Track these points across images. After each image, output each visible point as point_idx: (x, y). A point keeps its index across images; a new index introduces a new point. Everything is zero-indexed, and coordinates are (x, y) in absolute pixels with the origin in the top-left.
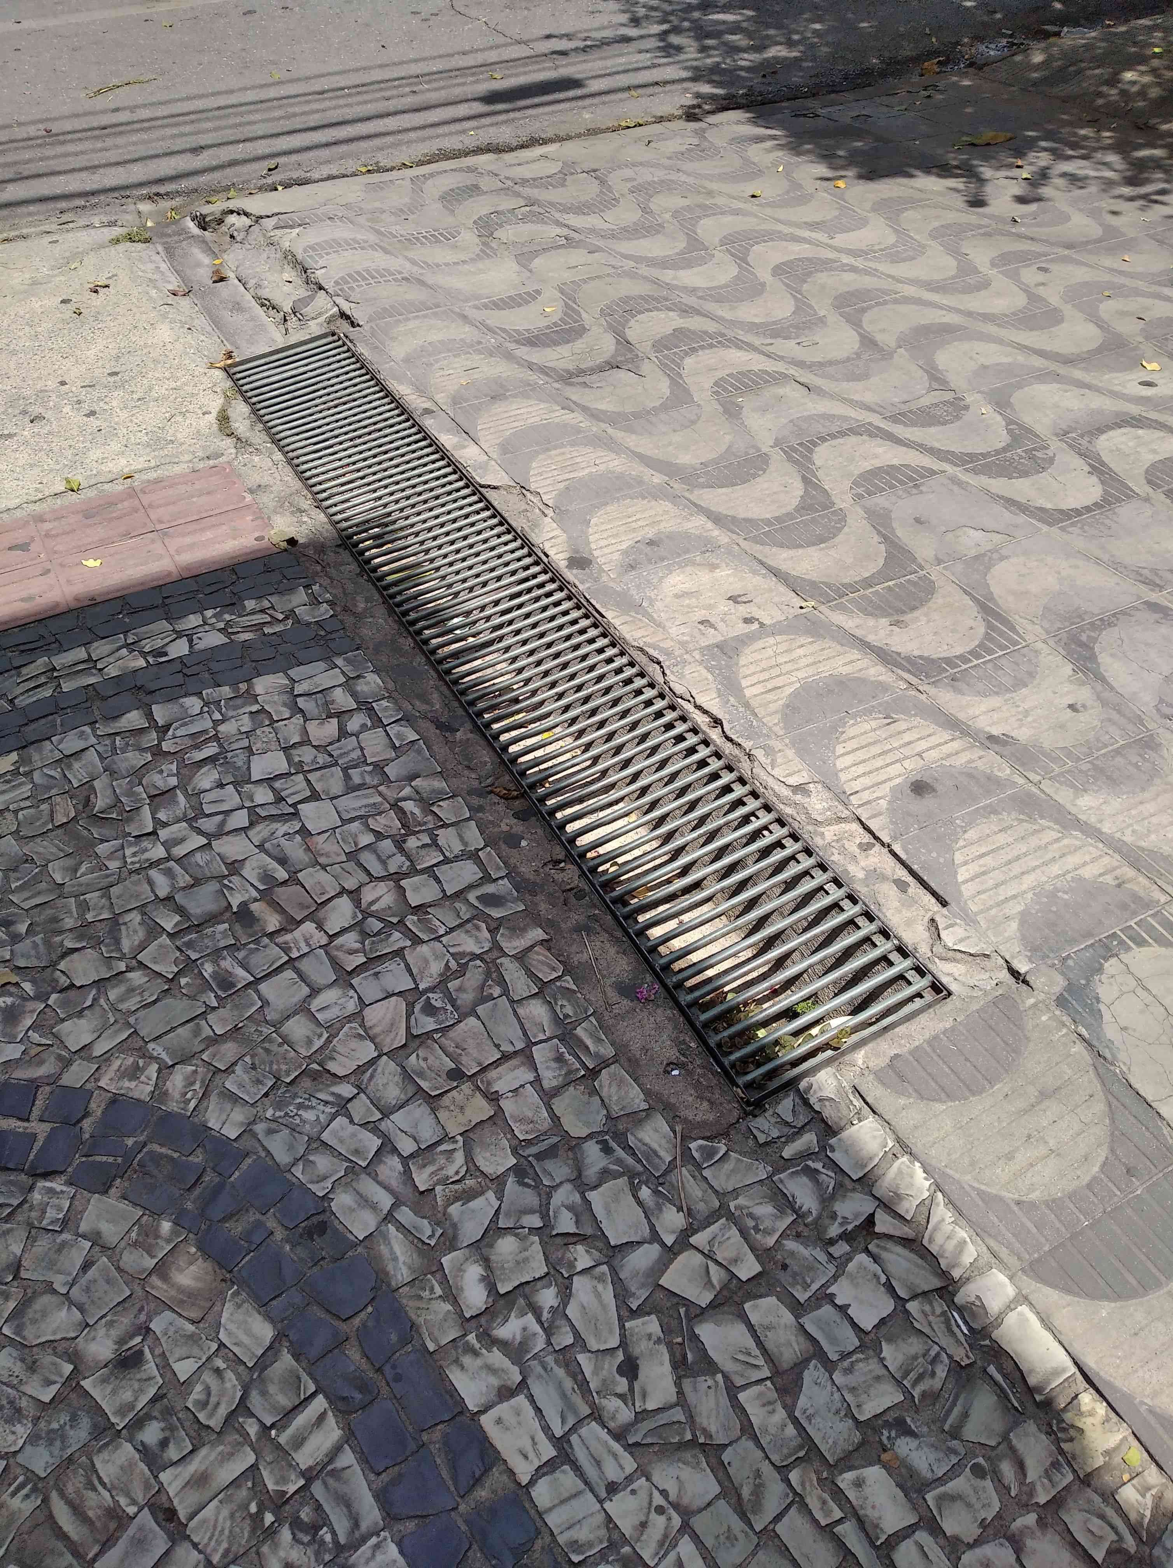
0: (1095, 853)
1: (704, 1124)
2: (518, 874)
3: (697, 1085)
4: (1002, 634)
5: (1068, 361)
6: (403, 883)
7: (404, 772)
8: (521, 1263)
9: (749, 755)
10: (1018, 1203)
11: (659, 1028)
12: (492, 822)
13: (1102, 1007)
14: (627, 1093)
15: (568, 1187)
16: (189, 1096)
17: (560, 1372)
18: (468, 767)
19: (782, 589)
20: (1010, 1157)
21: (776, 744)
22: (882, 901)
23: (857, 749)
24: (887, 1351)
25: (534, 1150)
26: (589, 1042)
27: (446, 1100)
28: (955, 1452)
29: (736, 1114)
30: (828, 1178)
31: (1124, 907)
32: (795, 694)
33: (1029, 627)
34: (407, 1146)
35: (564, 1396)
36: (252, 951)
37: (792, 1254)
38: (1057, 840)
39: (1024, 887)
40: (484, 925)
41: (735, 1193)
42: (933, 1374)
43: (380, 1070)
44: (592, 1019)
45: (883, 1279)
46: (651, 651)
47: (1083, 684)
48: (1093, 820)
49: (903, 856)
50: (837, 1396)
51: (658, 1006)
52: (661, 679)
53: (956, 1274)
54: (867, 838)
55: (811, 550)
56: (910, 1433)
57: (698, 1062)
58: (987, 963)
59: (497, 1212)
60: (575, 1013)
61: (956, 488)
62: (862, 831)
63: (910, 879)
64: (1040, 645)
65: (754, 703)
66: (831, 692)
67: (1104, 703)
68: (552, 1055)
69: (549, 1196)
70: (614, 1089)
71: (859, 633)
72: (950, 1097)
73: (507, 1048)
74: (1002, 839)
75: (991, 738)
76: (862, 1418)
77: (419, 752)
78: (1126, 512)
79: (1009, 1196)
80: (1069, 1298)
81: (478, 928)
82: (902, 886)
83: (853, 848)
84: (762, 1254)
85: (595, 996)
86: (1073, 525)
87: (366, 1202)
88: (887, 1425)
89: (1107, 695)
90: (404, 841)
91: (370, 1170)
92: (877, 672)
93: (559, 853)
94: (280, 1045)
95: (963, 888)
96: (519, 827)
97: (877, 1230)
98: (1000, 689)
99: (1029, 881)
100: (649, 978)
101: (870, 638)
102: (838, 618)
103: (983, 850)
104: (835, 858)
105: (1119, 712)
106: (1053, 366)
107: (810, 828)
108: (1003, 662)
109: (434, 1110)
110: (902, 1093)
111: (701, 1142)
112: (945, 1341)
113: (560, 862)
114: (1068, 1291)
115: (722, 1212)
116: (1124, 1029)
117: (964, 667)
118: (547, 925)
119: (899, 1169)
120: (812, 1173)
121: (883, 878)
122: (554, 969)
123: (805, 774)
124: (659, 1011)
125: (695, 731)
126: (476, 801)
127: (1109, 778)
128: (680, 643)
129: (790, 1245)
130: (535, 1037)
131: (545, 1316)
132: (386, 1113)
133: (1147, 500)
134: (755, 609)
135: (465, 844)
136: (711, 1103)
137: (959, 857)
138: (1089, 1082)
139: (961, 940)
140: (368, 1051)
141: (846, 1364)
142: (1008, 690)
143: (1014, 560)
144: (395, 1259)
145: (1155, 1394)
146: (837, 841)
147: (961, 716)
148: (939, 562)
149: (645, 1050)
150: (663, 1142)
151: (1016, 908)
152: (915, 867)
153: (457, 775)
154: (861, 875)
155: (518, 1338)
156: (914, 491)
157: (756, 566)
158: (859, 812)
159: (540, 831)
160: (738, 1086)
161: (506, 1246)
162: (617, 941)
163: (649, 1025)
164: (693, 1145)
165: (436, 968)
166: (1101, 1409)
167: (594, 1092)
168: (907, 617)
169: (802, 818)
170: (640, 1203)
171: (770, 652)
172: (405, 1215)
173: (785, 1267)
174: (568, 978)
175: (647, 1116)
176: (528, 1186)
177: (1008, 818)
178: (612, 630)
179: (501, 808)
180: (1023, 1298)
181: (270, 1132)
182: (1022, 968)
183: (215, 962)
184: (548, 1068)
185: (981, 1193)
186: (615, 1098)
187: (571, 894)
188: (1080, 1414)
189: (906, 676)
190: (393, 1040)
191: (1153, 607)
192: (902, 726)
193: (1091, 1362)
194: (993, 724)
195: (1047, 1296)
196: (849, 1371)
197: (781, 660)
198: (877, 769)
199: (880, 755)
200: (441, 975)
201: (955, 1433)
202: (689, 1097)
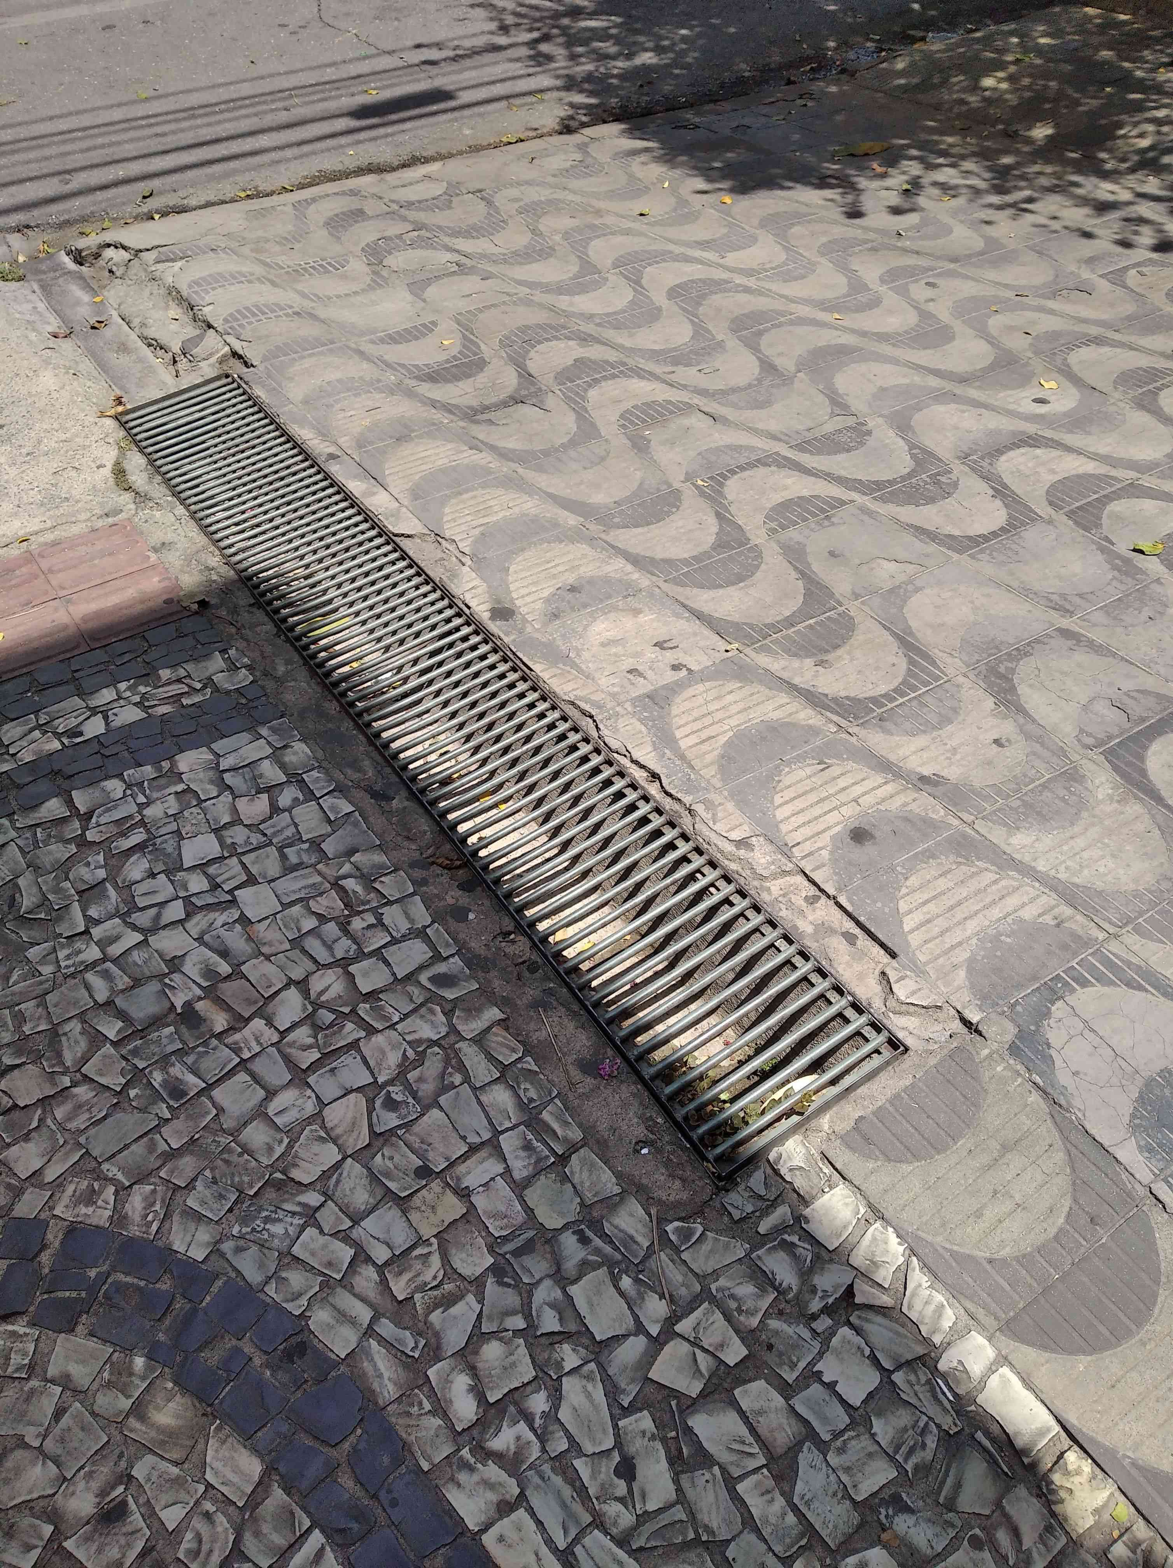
0: (1033, 893)
1: (678, 1204)
2: (469, 950)
3: (667, 1163)
4: (923, 670)
5: (963, 380)
6: (351, 969)
7: (341, 848)
8: (508, 1369)
9: (690, 811)
10: (990, 1261)
11: (625, 1105)
12: (437, 896)
13: (1053, 1052)
14: (599, 1176)
15: (548, 1283)
16: (150, 1218)
17: (557, 1480)
18: (408, 838)
19: (707, 632)
20: (978, 1214)
21: (716, 798)
22: (832, 956)
23: (795, 798)
24: (878, 1426)
25: (509, 1247)
26: (555, 1126)
27: (417, 1201)
28: (953, 1526)
29: (709, 1189)
30: (805, 1251)
31: (1065, 947)
32: (729, 744)
33: (949, 660)
34: (381, 1254)
35: (564, 1505)
36: (201, 1055)
37: (777, 1333)
38: (995, 882)
39: (969, 933)
41: (716, 1274)
42: (924, 1446)
43: (345, 1174)
44: (557, 1101)
45: (867, 1351)
46: (583, 705)
47: (1005, 717)
48: (1027, 859)
49: (849, 908)
50: (833, 1478)
51: (622, 1082)
52: (595, 734)
53: (937, 1339)
54: (813, 891)
55: (731, 590)
56: (908, 1510)
57: (667, 1138)
58: (940, 1015)
59: (480, 1315)
60: (540, 1097)
61: (866, 518)
62: (806, 883)
63: (857, 931)
64: (961, 679)
65: (689, 755)
66: (763, 739)
67: (1028, 737)
68: (518, 1143)
69: (530, 1295)
70: (585, 1175)
71: (785, 675)
72: (917, 1157)
73: (474, 1139)
74: (942, 884)
75: (923, 779)
76: (859, 1499)
77: (356, 824)
78: (1031, 535)
79: (982, 1254)
80: (1047, 1355)
81: (432, 1012)
82: (850, 939)
83: (801, 903)
84: (747, 1336)
85: (558, 1077)
86: (982, 551)
87: (344, 1317)
88: (885, 1503)
89: (1030, 727)
90: (349, 923)
91: (345, 1283)
92: (807, 716)
93: (508, 924)
94: (240, 1155)
95: (909, 937)
96: (464, 899)
97: (857, 1301)
98: (927, 727)
99: (972, 926)
100: (610, 1052)
101: (797, 681)
102: (764, 660)
103: (926, 896)
104: (783, 914)
105: (1042, 744)
106: (948, 386)
107: (756, 883)
108: (928, 699)
109: (404, 1212)
110: (869, 1156)
111: (677, 1224)
112: (932, 1410)
113: (510, 933)
114: (1044, 1347)
115: (705, 1296)
116: (1075, 1074)
117: (890, 706)
118: (503, 1003)
119: (874, 1239)
120: (789, 1247)
121: (832, 931)
122: (514, 1050)
123: (746, 827)
124: (624, 1087)
125: (633, 786)
126: (418, 874)
127: (1039, 813)
128: (610, 694)
129: (774, 1324)
130: (501, 1124)
131: (538, 1422)
132: (356, 1220)
133: (1050, 522)
134: (681, 655)
135: (411, 921)
136: (683, 1180)
137: (903, 906)
138: (1047, 1132)
139: (913, 993)
140: (330, 1154)
141: (839, 1443)
142: (935, 728)
143: (928, 591)
144: (380, 1376)
145: (1136, 1447)
146: (784, 895)
147: (892, 758)
148: (857, 596)
149: (613, 1130)
150: (640, 1226)
151: (962, 955)
152: (862, 919)
153: (397, 847)
154: (810, 929)
155: (513, 1448)
156: (826, 523)
157: (681, 610)
158: (803, 864)
159: (487, 903)
160: (708, 1161)
161: (492, 1351)
162: (574, 1015)
163: (615, 1102)
164: (669, 1228)
165: (393, 1059)
166: (1087, 1466)
167: (566, 1179)
168: (830, 657)
169: (747, 873)
170: (622, 1294)
171: (700, 700)
172: (386, 1328)
173: (770, 1347)
174: (529, 1059)
175: (622, 1199)
176: (508, 1285)
177: (947, 861)
178: (541, 684)
179: (445, 879)
180: (1002, 1360)
181: (239, 1250)
182: (974, 1017)
183: (164, 1069)
184: (516, 1157)
185: (953, 1254)
186: (587, 1184)
187: (524, 968)
188: (1067, 1473)
189: (835, 718)
190: (356, 1140)
191: (1065, 633)
192: (835, 771)
193: (1072, 1419)
194: (924, 764)
195: (1026, 1354)
196: (842, 1451)
197: (712, 707)
198: (816, 818)
199: (818, 802)
200: (399, 1066)
201: (950, 1506)
202: (661, 1176)
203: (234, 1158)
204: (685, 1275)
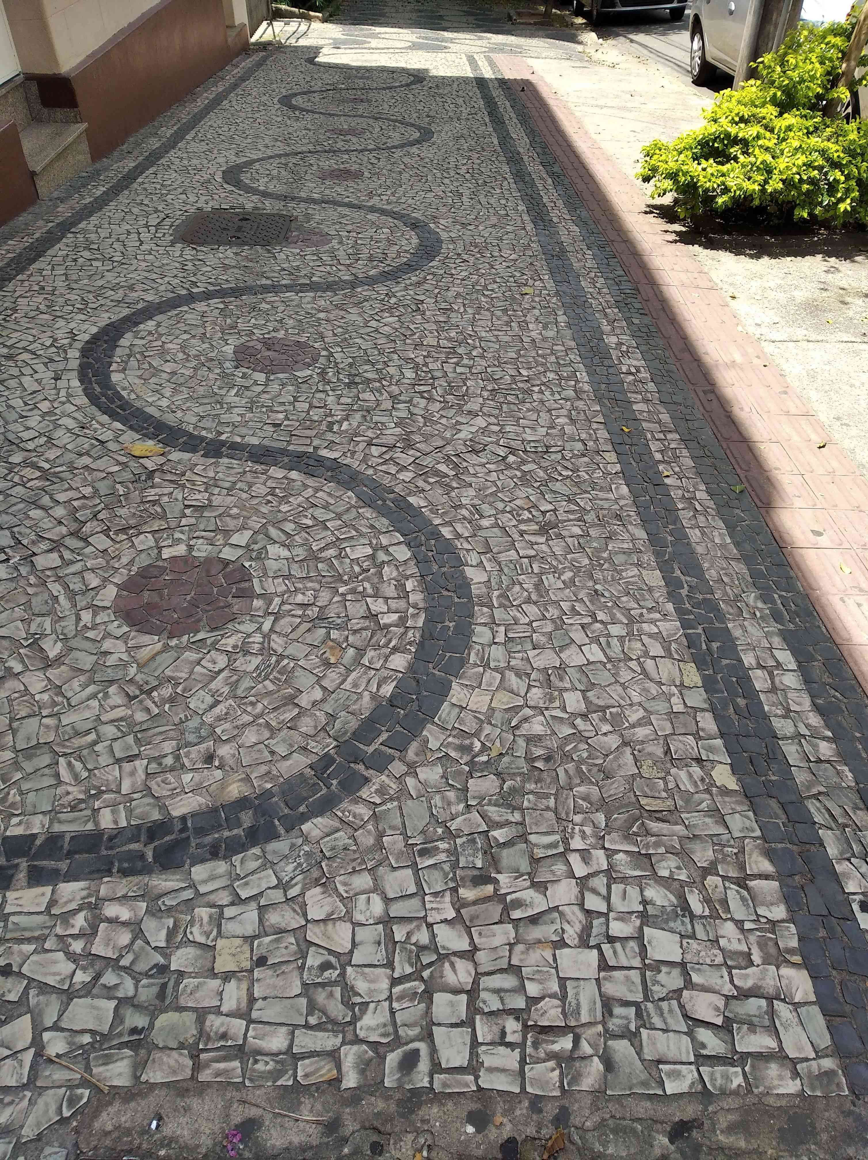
3: (128, 1132)
6: (464, 997)
7: (617, 1057)
8: (107, 942)
11: (196, 1133)
14: (162, 1070)
15: (131, 993)
17: (36, 934)
18: (604, 1125)
25: (171, 984)
26: (222, 1066)
27: (246, 948)
34: (229, 912)
35: (25, 929)
40: (384, 1040)
43: (297, 917)
57: (145, 1146)
59: (148, 943)
60: (254, 1070)
68: (232, 1032)
69: (133, 978)
70: (172, 1062)
73: (259, 1004)
81: (384, 1035)
87: (212, 878)
90: (517, 1019)
91: (230, 887)
94: (354, 868)
109: (245, 938)
113: (429, 1151)
115: (31, 1084)
122: (306, 1076)
130: (254, 1029)
131: (70, 940)
132: (262, 910)
135: (491, 1070)
136: (107, 1134)
140: (314, 913)
144: (166, 880)
149: (187, 1110)
153: (596, 1108)
155: (71, 921)
162: (303, 1149)
163: (206, 1128)
165: (361, 986)
167: (182, 1046)
170: (83, 1031)
172: (188, 894)
181: (293, 845)
183: (447, 851)
184: (222, 1024)
186: (165, 1059)
187: (382, 1140)
190: (315, 934)
200: (352, 987)
203: (354, 864)
204: (53, 1082)
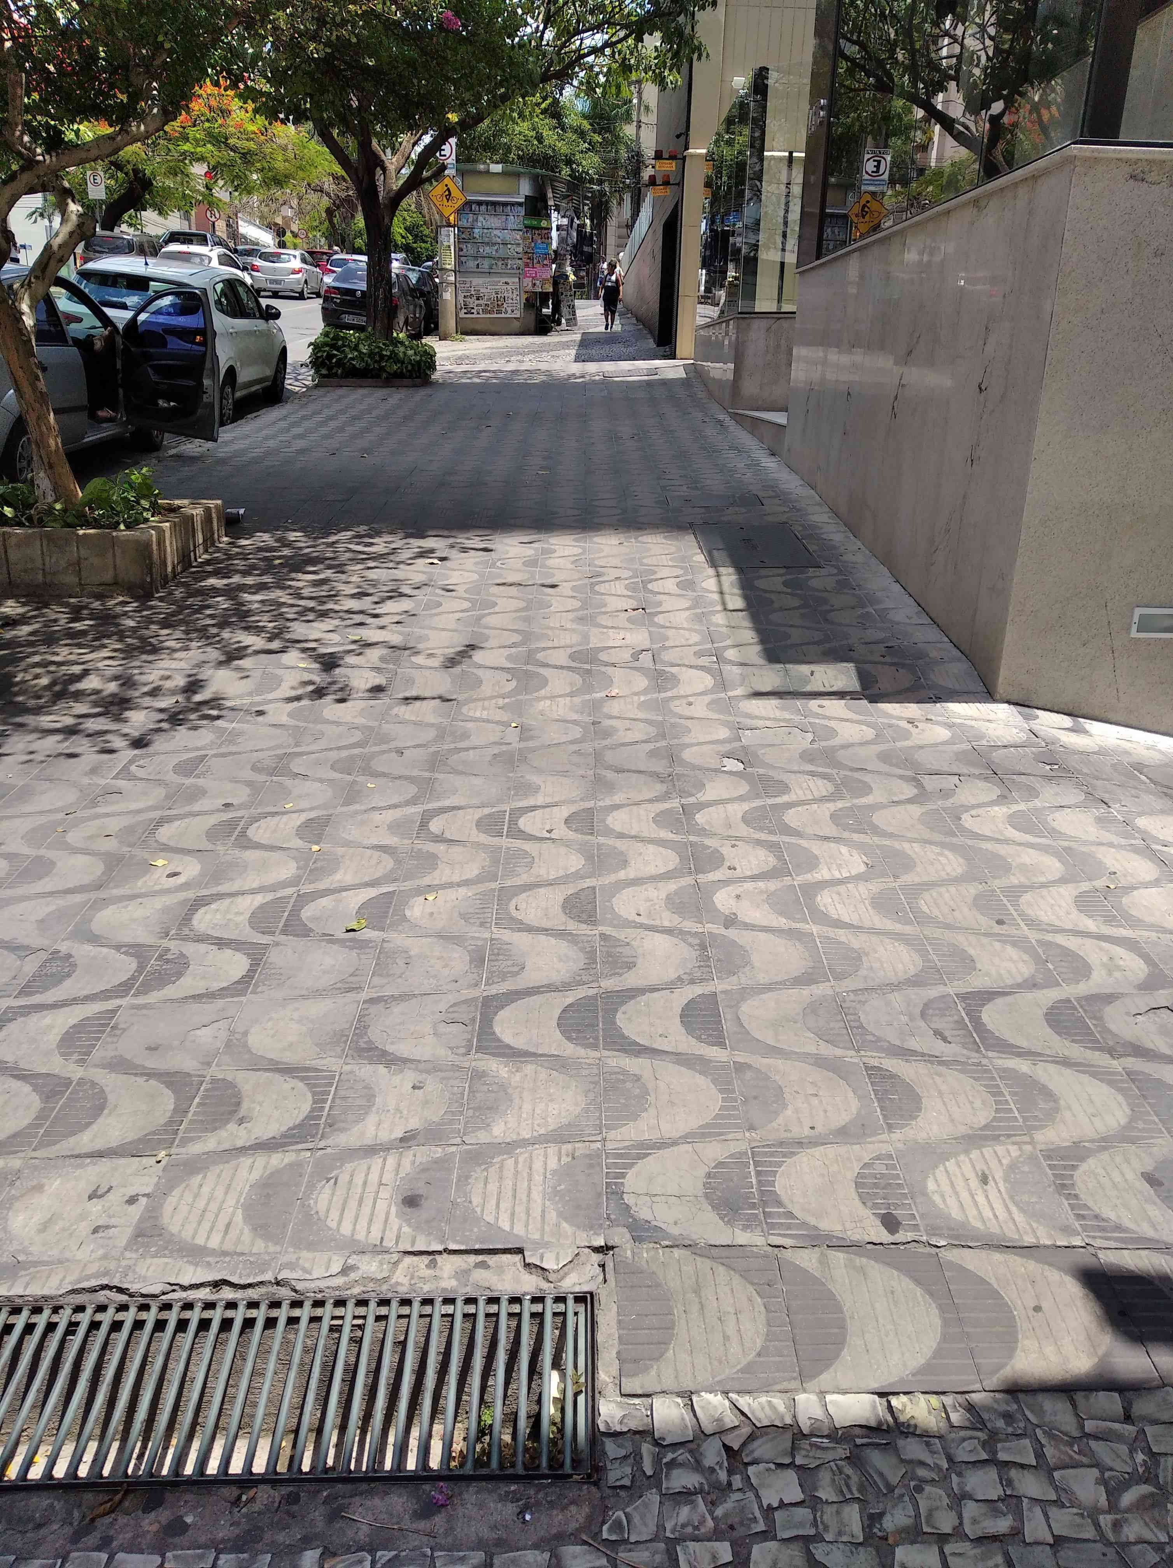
0: (542, 1152)
1: (590, 1518)
4: (316, 1078)
5: (98, 886)
9: (278, 1283)
10: (759, 1355)
12: (135, 1537)
13: (654, 1223)
19: (123, 1161)
20: (726, 1338)
21: (291, 1257)
22: (487, 1285)
23: (342, 1214)
24: (822, 1494)
28: (903, 1495)
29: (593, 1489)
30: (682, 1455)
31: (591, 1166)
32: (247, 1218)
33: (325, 1062)
37: (726, 1515)
38: (516, 1162)
39: (539, 1201)
41: (661, 1527)
42: (848, 1477)
44: (436, 1554)
45: (773, 1466)
46: (86, 1285)
47: (401, 1071)
48: (515, 1137)
49: (463, 1247)
50: (841, 1546)
51: (460, 1494)
52: (124, 1298)
53: (788, 1420)
54: (426, 1259)
55: (101, 1120)
56: (881, 1515)
58: (582, 1258)
61: (144, 1012)
62: (415, 1259)
63: (480, 1258)
64: (347, 1068)
65: (228, 1246)
66: (268, 1196)
67: (428, 1072)
71: (226, 1146)
72: (666, 1343)
74: (492, 1187)
75: (402, 1140)
76: (861, 1540)
78: (275, 957)
79: (751, 1356)
80: (831, 1370)
82: (483, 1265)
83: (429, 1272)
84: (717, 1535)
85: (415, 1541)
86: (256, 985)
88: (871, 1526)
89: (421, 1066)
92: (278, 1160)
93: (230, 1492)
95: (515, 1231)
96: (164, 1515)
97: (736, 1448)
98: (366, 1109)
99: (536, 1196)
100: (427, 1487)
101: (240, 1143)
102: (196, 1148)
103: (493, 1202)
104: (426, 1289)
105: (440, 1070)
106: (93, 895)
107: (385, 1287)
108: (342, 1093)
110: (646, 1369)
111: (605, 1528)
112: (830, 1456)
114: (827, 1367)
116: (676, 1223)
117: (325, 1113)
118: (307, 1542)
119: (702, 1408)
120: (672, 1464)
121: (467, 1272)
123: (335, 1258)
124: (466, 1496)
125: (210, 1306)
126: (92, 1539)
127: (488, 1108)
128: (100, 1259)
129: (719, 1512)
133: (277, 944)
134: (123, 1190)
137: (490, 1219)
138: (703, 1264)
139: (557, 1259)
141: (821, 1527)
142: (369, 1107)
143: (253, 1030)
145: (905, 1365)
146: (412, 1278)
147: (370, 1142)
148: (209, 1064)
150: (588, 1557)
151: (552, 1216)
152: (477, 1247)
154: (454, 1283)
156: (118, 1032)
157: (76, 1161)
158: (401, 1248)
159: (189, 1497)
160: (570, 1476)
164: (605, 1535)
166: (904, 1398)
168: (242, 1112)
169: (371, 1286)
171: (184, 1209)
173: (732, 1527)
174: (379, 1554)
177: (478, 1173)
178: (19, 1301)
179: (122, 1520)
180: (822, 1394)
182: (600, 1242)
185: (742, 1371)
188: (902, 1411)
189: (300, 1146)
191: (371, 1001)
192: (344, 1178)
193: (873, 1386)
194: (391, 1131)
195: (825, 1379)
196: (826, 1528)
197: (201, 1204)
198: (372, 1214)
199: (360, 1205)
201: (891, 1489)
202: (558, 1517)
